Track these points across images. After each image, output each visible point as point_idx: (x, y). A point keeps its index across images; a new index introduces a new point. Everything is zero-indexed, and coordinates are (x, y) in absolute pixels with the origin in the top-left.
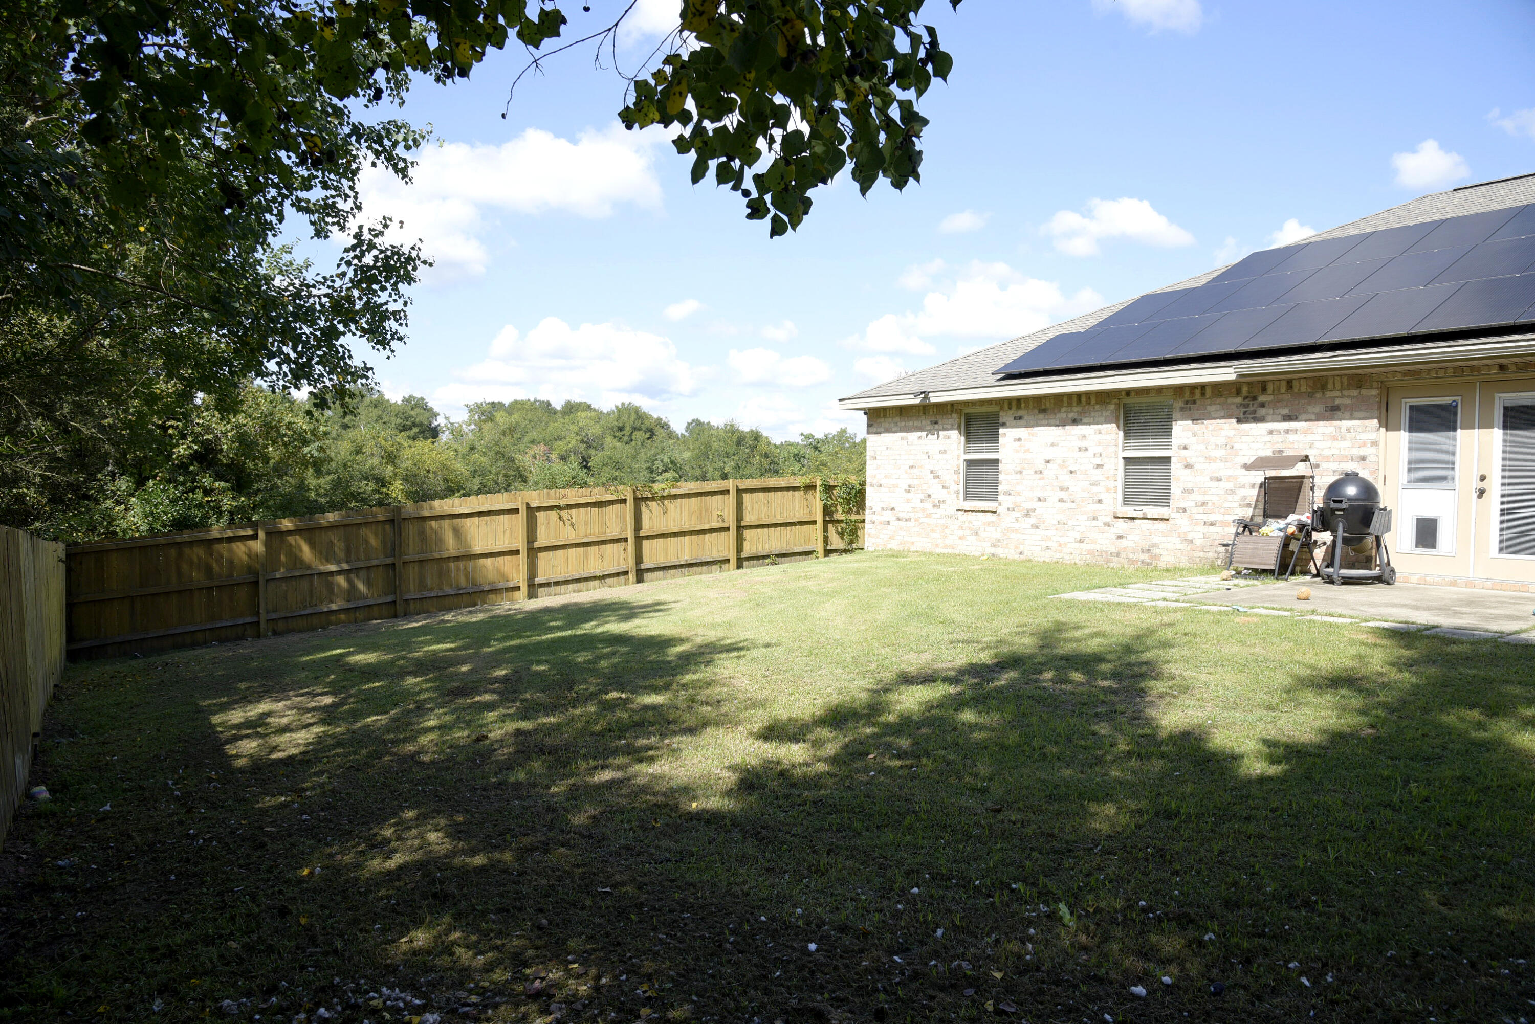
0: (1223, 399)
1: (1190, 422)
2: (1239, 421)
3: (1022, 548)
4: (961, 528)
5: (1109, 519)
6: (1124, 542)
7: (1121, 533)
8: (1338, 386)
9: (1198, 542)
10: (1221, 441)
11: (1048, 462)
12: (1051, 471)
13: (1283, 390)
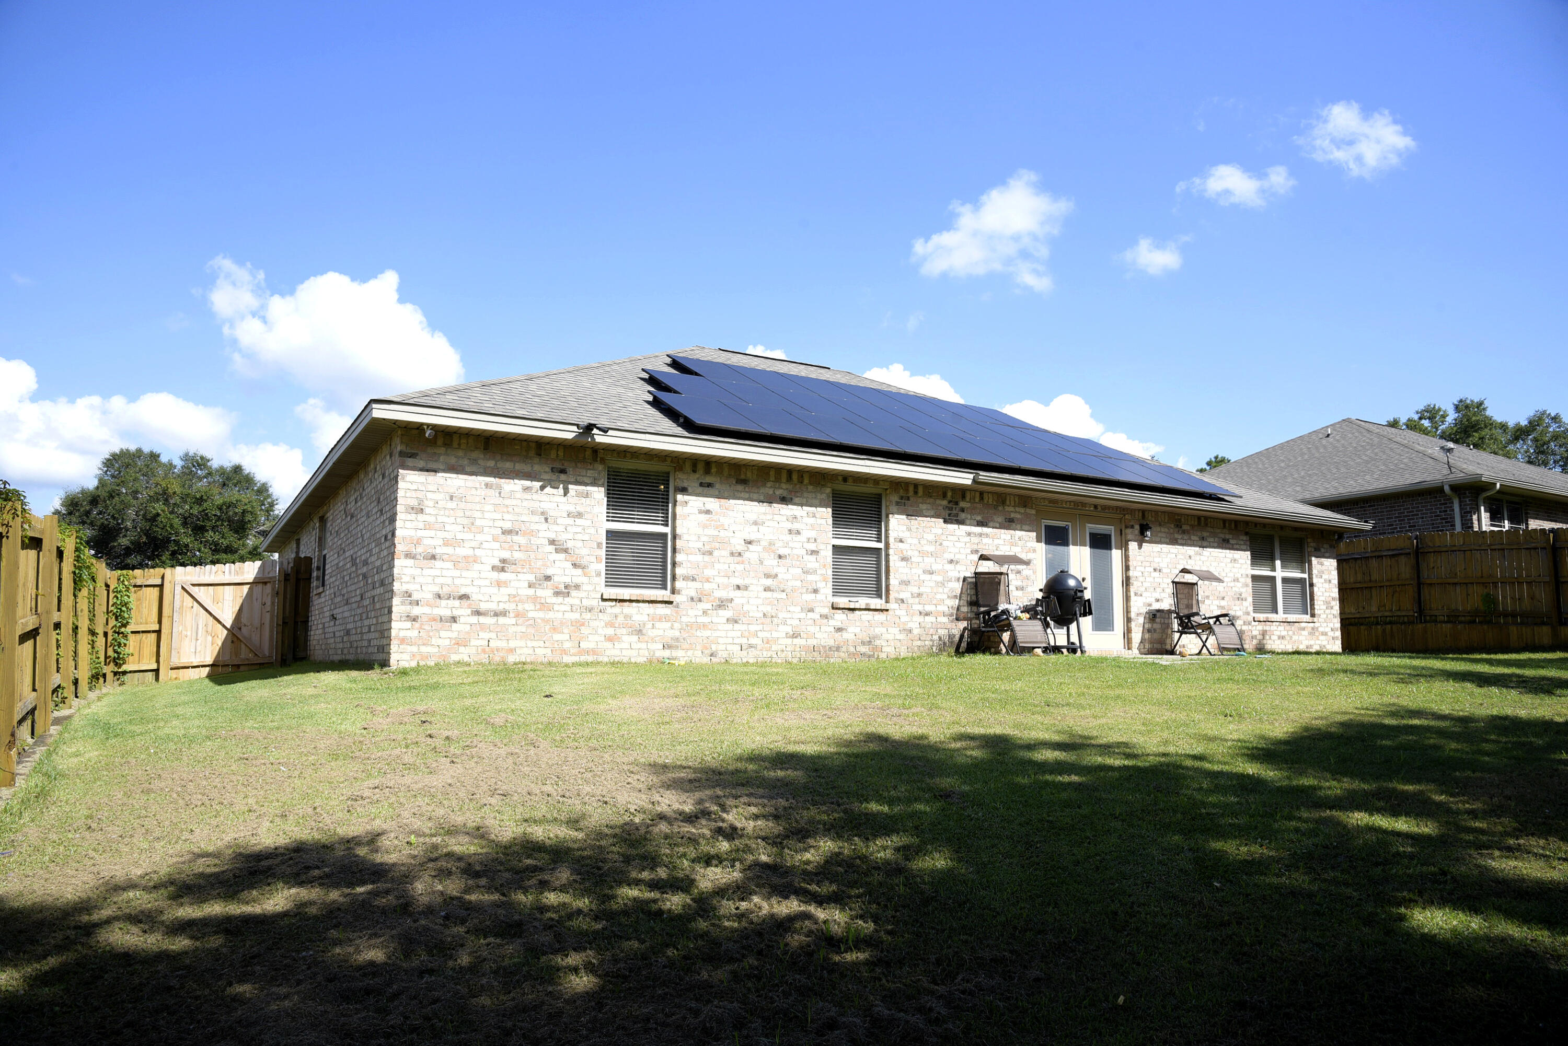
0: (931, 500)
1: (904, 517)
2: (945, 522)
3: (714, 648)
4: (610, 624)
5: (827, 610)
6: (845, 635)
7: (839, 625)
8: (1013, 504)
9: (916, 631)
10: (931, 537)
11: (750, 543)
12: (752, 554)
13: (977, 500)
